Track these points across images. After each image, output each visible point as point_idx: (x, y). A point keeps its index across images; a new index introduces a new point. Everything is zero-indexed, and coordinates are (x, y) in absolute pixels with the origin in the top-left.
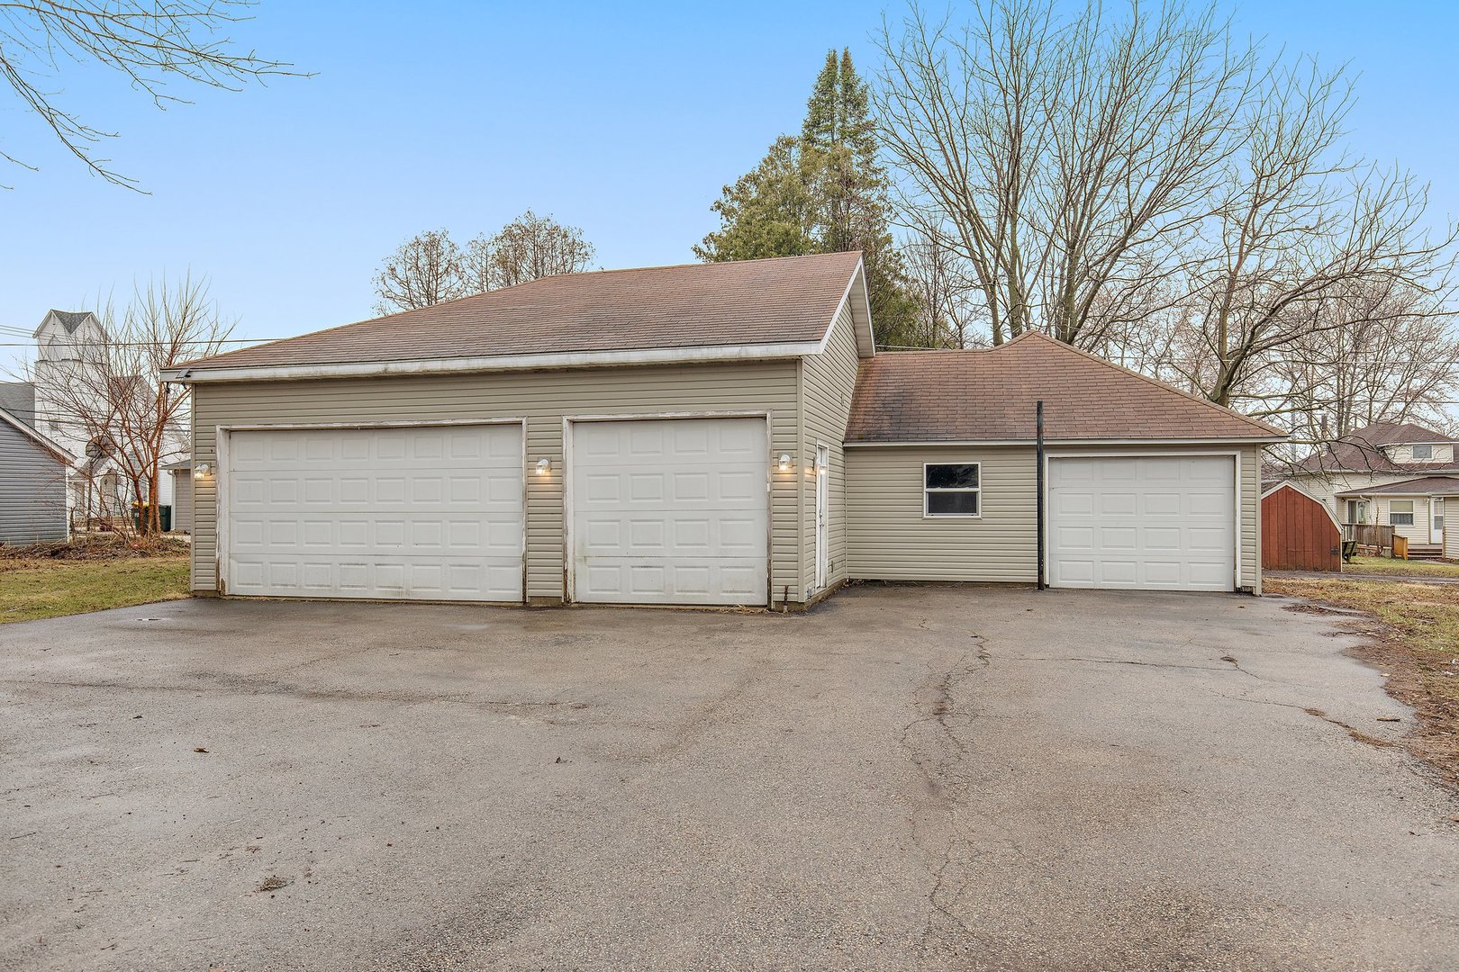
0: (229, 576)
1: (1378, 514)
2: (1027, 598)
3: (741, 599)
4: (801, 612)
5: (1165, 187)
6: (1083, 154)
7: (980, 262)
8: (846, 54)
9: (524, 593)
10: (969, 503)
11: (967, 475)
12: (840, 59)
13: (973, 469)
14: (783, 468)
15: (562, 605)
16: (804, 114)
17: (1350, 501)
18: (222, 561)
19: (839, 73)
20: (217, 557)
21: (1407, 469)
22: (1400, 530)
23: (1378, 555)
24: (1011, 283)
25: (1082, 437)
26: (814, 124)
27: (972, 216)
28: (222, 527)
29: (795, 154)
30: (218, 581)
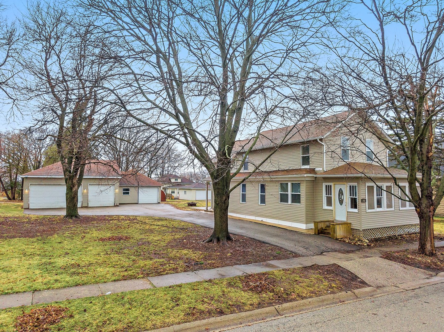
2: (136, 204)
3: (111, 205)
9: (82, 206)
13: (129, 189)
14: (117, 190)
15: (87, 207)
20: (29, 203)
21: (173, 183)
22: (173, 194)
23: (170, 199)
25: (143, 185)
28: (29, 199)
30: (29, 207)
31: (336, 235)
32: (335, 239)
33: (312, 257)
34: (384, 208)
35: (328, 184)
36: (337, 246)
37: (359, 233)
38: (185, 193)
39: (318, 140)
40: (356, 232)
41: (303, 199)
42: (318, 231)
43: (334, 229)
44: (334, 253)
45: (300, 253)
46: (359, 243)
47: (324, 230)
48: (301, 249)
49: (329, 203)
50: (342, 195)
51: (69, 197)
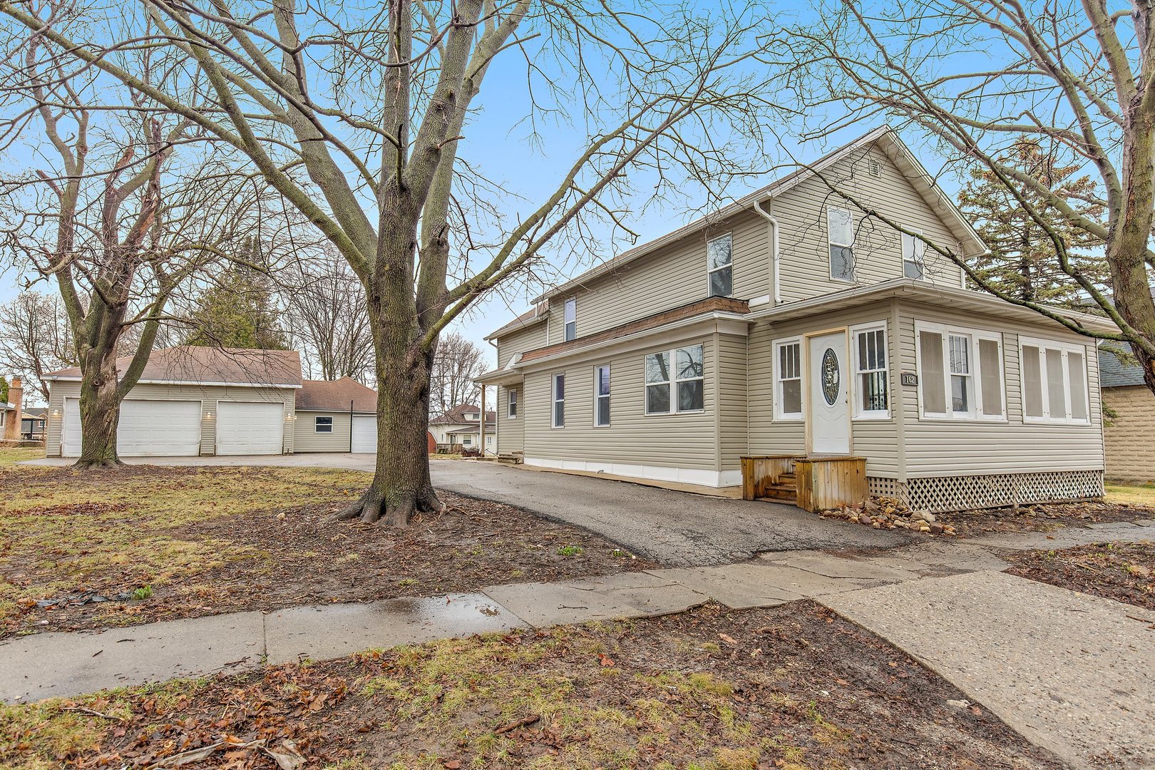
0: (64, 450)
1: (460, 440)
3: (273, 453)
9: (200, 452)
10: (329, 429)
11: (329, 421)
13: (331, 419)
14: (289, 417)
15: (214, 456)
17: (451, 435)
18: (63, 445)
20: (61, 443)
21: (468, 423)
22: (466, 445)
25: (362, 410)
28: (63, 432)
30: (60, 452)
31: (816, 499)
32: (812, 510)
33: (709, 569)
34: (975, 412)
35: (788, 341)
36: (818, 532)
37: (894, 490)
39: (756, 205)
40: (883, 489)
41: (711, 394)
42: (756, 486)
43: (809, 475)
44: (809, 556)
45: (664, 552)
46: (902, 524)
47: (776, 484)
48: (676, 539)
49: (793, 402)
50: (833, 370)
51: (86, 410)
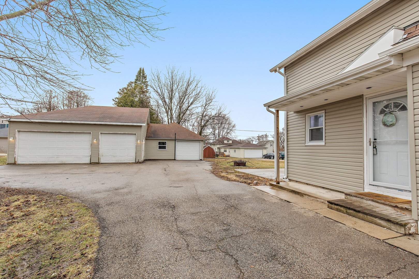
0: (17, 160)
1: (222, 150)
2: (173, 161)
3: (131, 162)
4: (141, 163)
5: (194, 101)
6: (182, 93)
7: (166, 109)
8: (143, 69)
9: (90, 162)
10: (164, 148)
11: (164, 143)
12: (142, 69)
13: (166, 142)
14: (139, 142)
15: (98, 163)
16: (135, 78)
17: (219, 148)
18: (16, 157)
19: (142, 72)
20: (15, 156)
21: (226, 144)
22: (225, 153)
23: (222, 156)
24: (171, 113)
25: (181, 138)
26: (137, 80)
27: (165, 102)
28: (16, 150)
29: (133, 85)
30: (15, 161)
38: (235, 151)
